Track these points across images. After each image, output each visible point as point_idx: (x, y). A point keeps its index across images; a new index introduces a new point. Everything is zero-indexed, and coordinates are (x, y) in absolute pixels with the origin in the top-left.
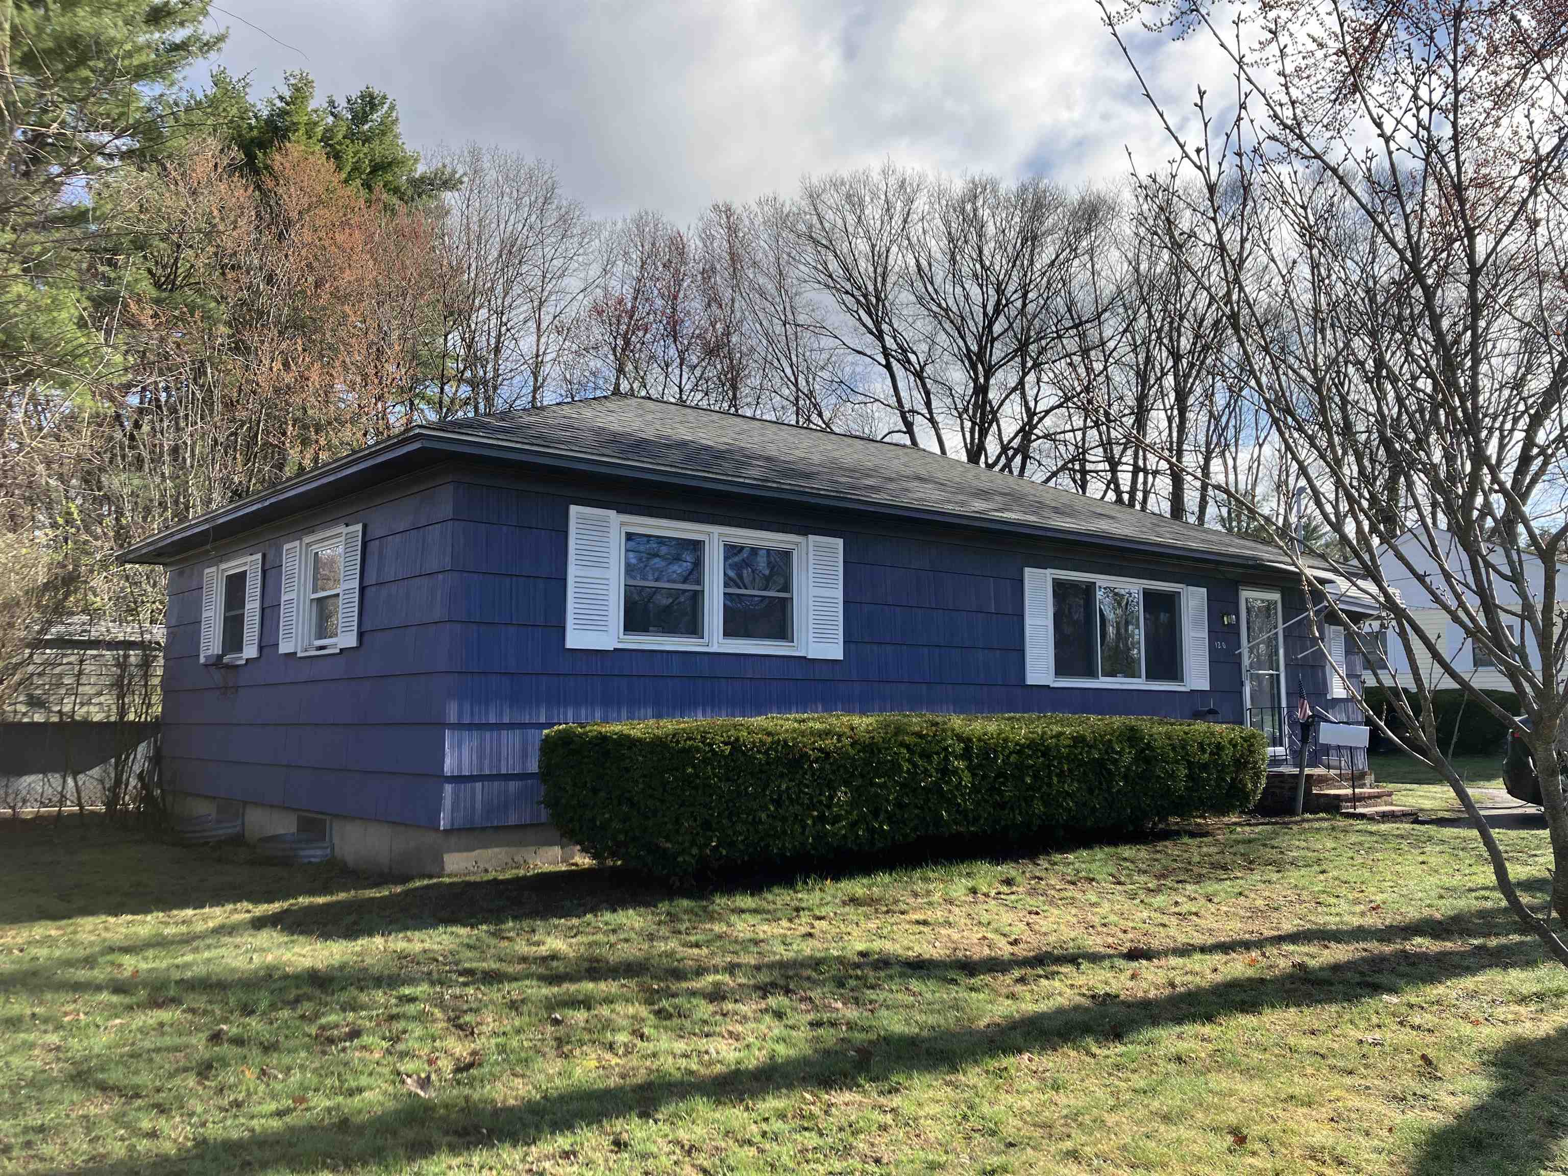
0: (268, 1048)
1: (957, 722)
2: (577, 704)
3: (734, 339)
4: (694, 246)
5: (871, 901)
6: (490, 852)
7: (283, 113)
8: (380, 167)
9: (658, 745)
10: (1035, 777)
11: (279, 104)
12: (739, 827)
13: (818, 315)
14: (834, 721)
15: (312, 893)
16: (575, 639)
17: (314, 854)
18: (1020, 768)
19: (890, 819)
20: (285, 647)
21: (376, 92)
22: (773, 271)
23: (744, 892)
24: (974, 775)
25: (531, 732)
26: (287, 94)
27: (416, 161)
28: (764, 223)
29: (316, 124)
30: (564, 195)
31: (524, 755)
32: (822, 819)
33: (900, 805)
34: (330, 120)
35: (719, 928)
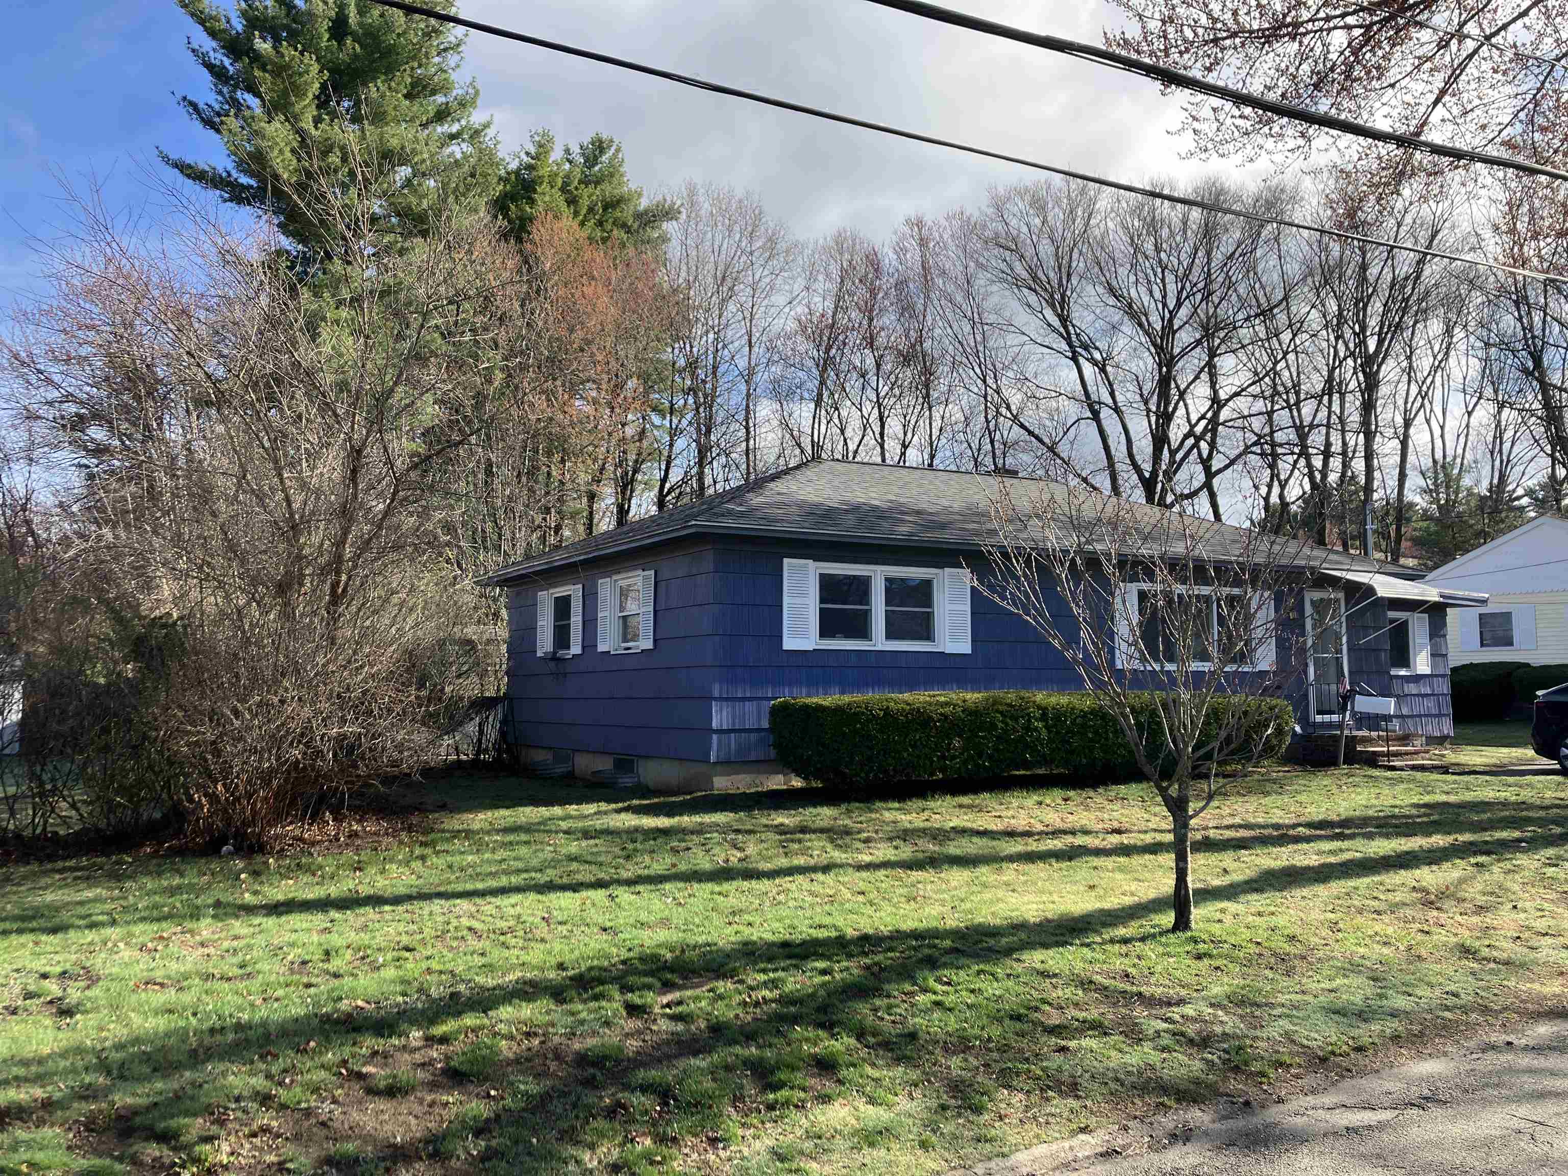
0: (653, 851)
1: (1040, 697)
2: (790, 685)
3: (927, 345)
4: (889, 258)
5: (969, 807)
6: (741, 776)
7: (530, 168)
8: (611, 204)
9: (838, 711)
10: (1096, 733)
11: (526, 159)
12: (890, 761)
13: (1007, 314)
14: (954, 696)
15: (640, 798)
16: (790, 643)
17: (627, 781)
18: (1084, 726)
19: (990, 758)
20: (602, 648)
21: (604, 137)
22: (962, 280)
23: (894, 800)
24: (1049, 732)
25: (765, 703)
26: (533, 151)
27: (640, 195)
28: (953, 236)
29: (556, 175)
30: (770, 222)
31: (759, 719)
32: (943, 757)
33: (997, 750)
34: (567, 166)
35: (873, 816)
